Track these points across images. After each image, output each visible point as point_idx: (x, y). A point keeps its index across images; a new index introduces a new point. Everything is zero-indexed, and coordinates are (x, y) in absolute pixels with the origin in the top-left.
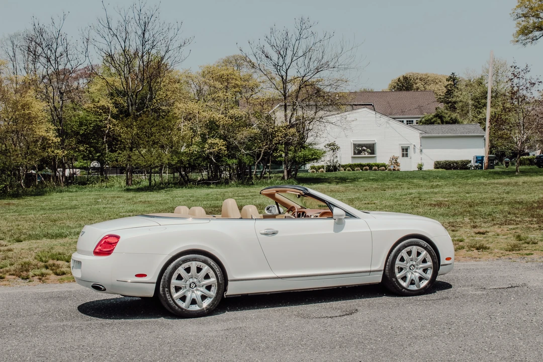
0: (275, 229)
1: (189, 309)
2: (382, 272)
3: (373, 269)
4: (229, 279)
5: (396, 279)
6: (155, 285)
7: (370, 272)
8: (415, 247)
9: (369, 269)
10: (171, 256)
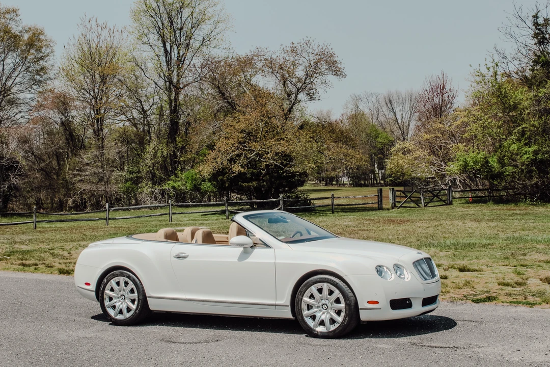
0: (187, 253)
1: (116, 317)
2: (289, 308)
3: (278, 302)
4: (147, 295)
5: (302, 317)
6: (94, 293)
7: (276, 305)
8: (325, 284)
9: (273, 302)
10: (104, 270)
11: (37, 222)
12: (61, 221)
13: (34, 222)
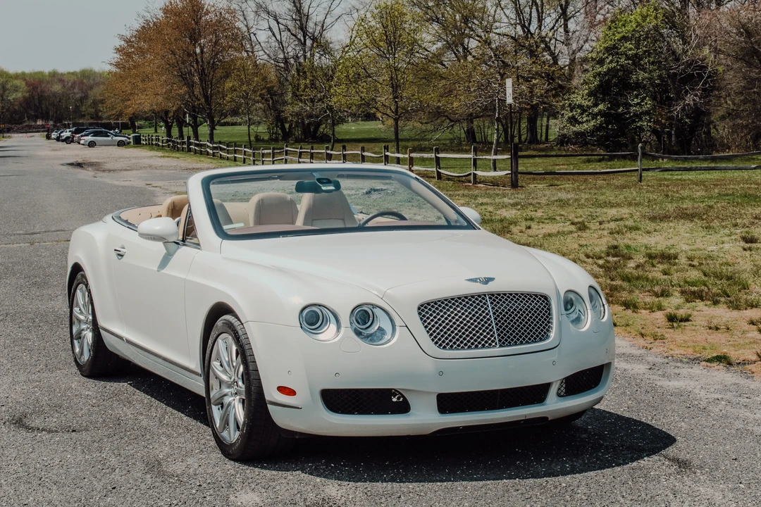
2: (203, 381)
3: (192, 365)
4: (99, 323)
5: (210, 402)
7: (190, 371)
8: (229, 336)
9: (187, 364)
10: (70, 269)
11: (644, 170)
12: (679, 169)
13: (637, 170)
